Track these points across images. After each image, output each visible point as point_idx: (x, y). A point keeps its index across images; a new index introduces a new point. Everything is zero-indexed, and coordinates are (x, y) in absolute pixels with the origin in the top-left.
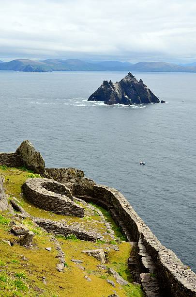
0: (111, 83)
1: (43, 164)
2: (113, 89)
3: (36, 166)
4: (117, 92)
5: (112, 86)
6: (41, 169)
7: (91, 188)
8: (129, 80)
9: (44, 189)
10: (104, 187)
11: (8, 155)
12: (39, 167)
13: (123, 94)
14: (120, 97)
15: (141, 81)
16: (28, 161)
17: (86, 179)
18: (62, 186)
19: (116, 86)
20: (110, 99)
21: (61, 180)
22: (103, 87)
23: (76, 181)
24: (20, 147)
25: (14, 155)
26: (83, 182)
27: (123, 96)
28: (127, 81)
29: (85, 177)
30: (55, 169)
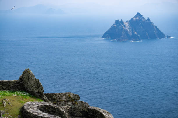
0: (122, 22)
1: (42, 89)
2: (123, 27)
3: (36, 91)
4: (128, 29)
5: (123, 24)
6: (41, 94)
7: (86, 110)
8: (137, 18)
9: (39, 111)
10: (97, 109)
11: (12, 82)
12: (39, 92)
13: (132, 31)
14: (130, 33)
15: (148, 19)
16: (29, 87)
17: (82, 102)
18: (58, 108)
19: (127, 24)
20: (121, 35)
21: (60, 103)
22: (115, 26)
23: (73, 104)
24: (23, 75)
25: (17, 82)
26: (79, 105)
27: (133, 33)
28: (136, 20)
29: (80, 100)
30: (55, 94)
